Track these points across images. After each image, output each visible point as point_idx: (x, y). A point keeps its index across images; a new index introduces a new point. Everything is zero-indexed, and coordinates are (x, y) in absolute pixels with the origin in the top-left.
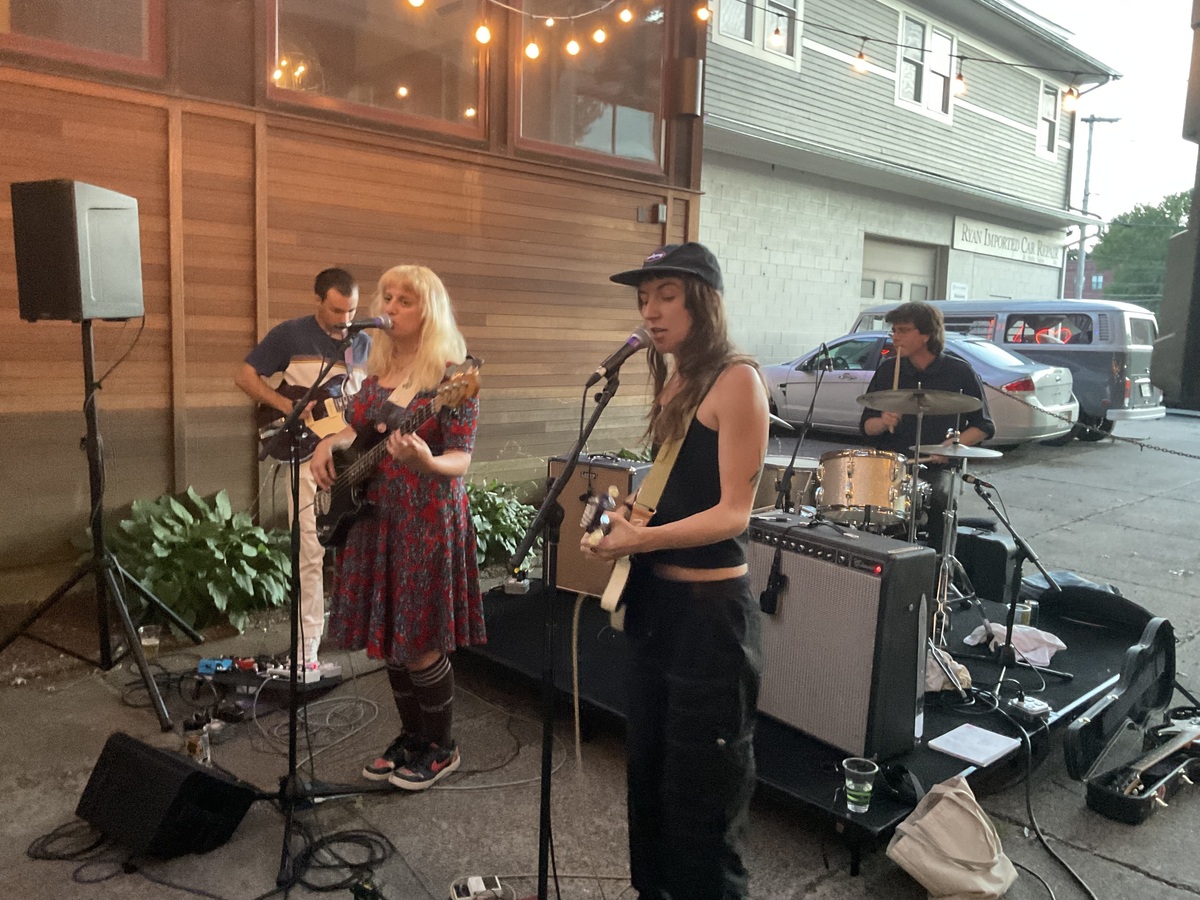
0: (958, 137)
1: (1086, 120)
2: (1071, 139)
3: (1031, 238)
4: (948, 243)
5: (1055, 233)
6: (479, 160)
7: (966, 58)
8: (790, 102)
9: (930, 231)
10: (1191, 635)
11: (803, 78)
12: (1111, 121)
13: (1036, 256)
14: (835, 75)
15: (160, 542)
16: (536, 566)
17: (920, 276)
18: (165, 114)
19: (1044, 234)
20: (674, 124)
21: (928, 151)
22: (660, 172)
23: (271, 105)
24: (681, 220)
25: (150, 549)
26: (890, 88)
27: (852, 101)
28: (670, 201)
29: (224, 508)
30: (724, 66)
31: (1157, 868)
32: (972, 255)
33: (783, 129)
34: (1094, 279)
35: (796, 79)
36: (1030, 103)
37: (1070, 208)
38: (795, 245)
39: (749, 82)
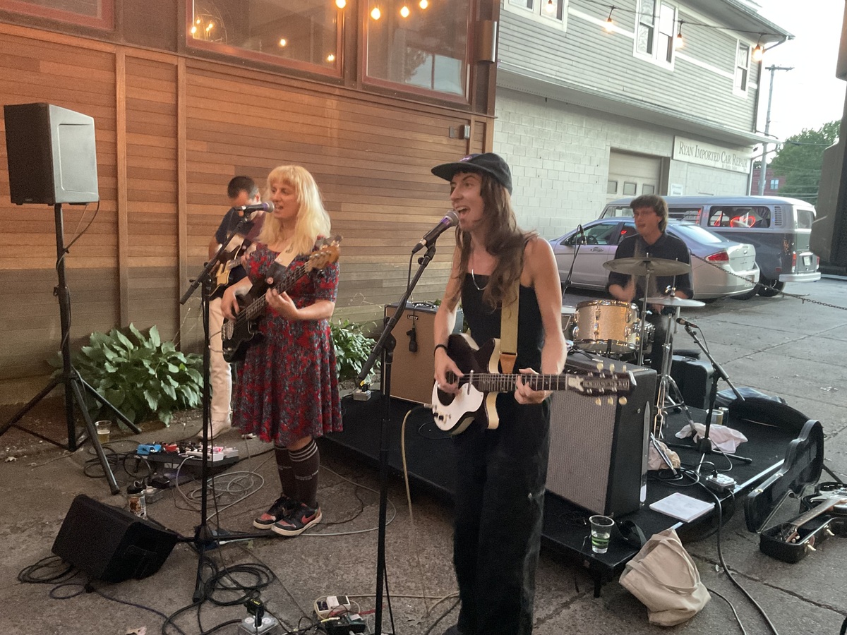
0: (677, 79)
1: (770, 69)
2: (758, 82)
3: (728, 153)
4: (670, 155)
5: (745, 149)
6: (337, 92)
7: (684, 22)
8: (559, 53)
9: (657, 146)
10: (835, 432)
11: (568, 36)
12: (787, 69)
13: (731, 165)
14: (591, 34)
15: (110, 362)
16: (375, 382)
17: (650, 179)
18: (114, 57)
19: (737, 150)
20: (476, 67)
21: (656, 89)
22: (465, 102)
23: (189, 51)
24: (480, 137)
25: (103, 367)
26: (631, 44)
27: (603, 53)
28: (473, 123)
29: (156, 339)
30: (512, 27)
31: (808, 594)
32: (686, 164)
33: (554, 73)
34: (772, 182)
35: (563, 37)
36: (729, 56)
37: (756, 131)
38: (561, 155)
39: (530, 39)
